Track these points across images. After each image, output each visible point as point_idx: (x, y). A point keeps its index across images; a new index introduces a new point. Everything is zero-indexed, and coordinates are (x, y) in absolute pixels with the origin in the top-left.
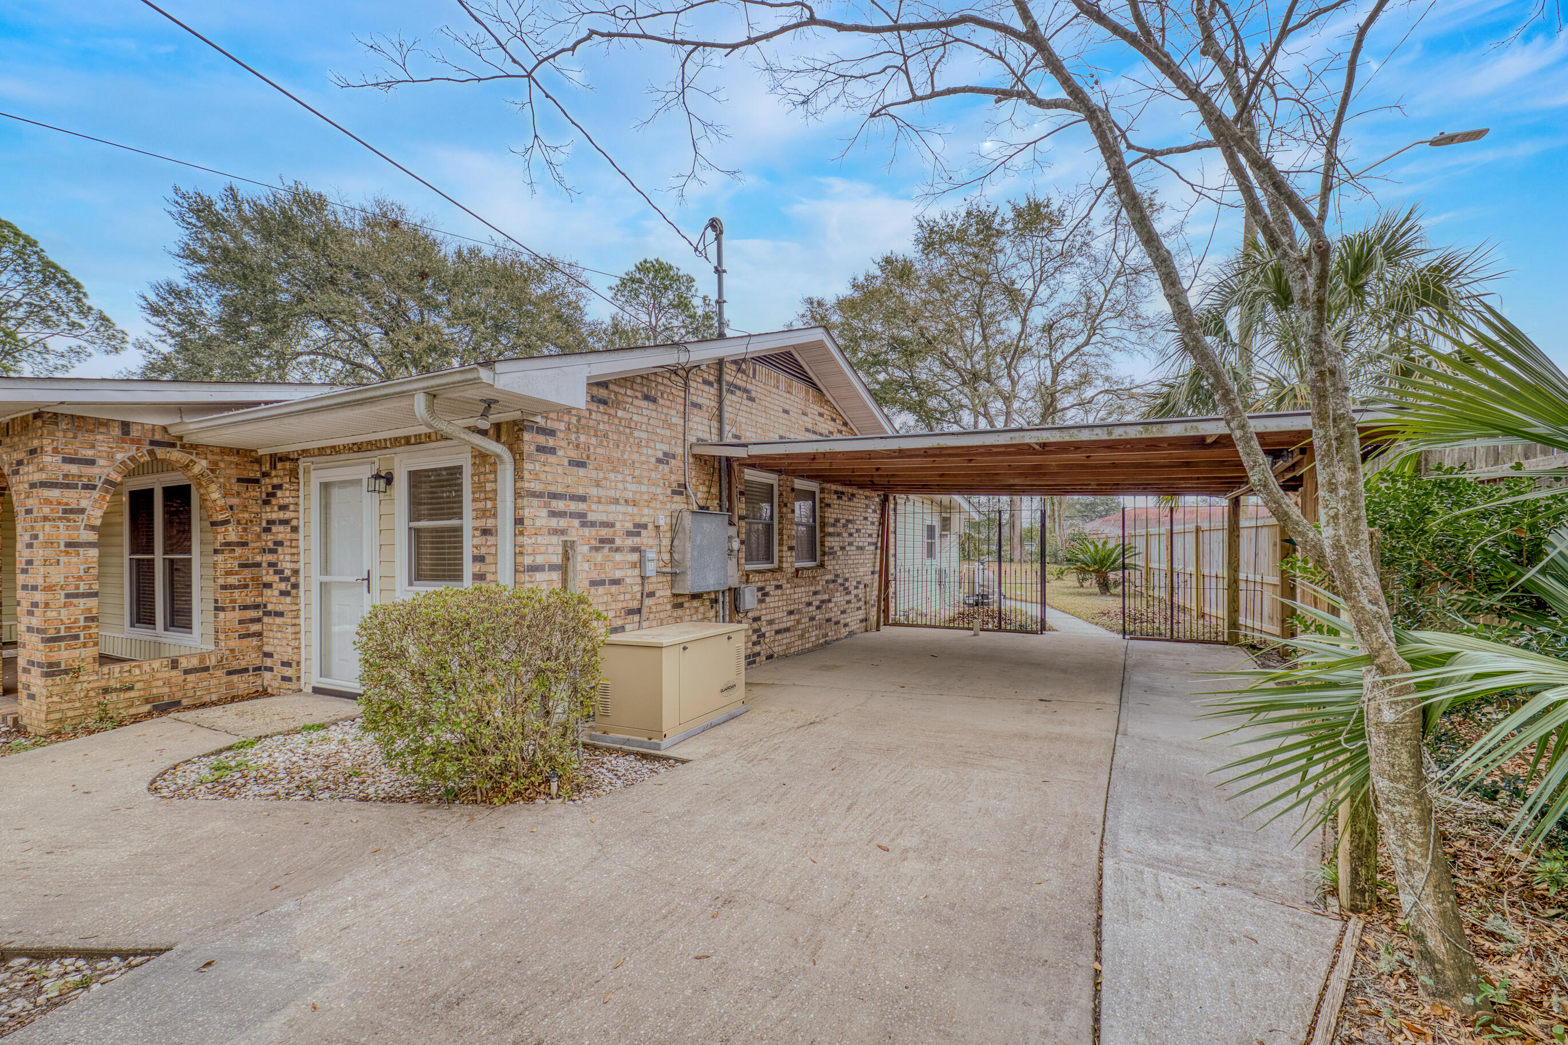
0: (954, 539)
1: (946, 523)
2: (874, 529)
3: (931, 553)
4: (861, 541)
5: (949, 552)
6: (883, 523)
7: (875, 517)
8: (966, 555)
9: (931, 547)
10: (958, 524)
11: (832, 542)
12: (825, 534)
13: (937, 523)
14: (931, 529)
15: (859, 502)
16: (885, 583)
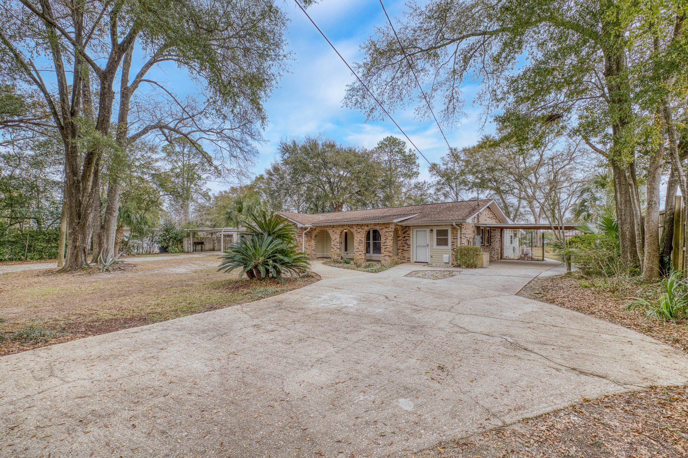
0: (517, 239)
1: (515, 235)
2: (499, 237)
3: (511, 243)
4: (497, 240)
5: (516, 243)
6: (501, 236)
7: (499, 234)
8: (521, 244)
9: (511, 241)
10: (519, 235)
11: (492, 240)
12: (491, 239)
13: (513, 235)
14: (511, 236)
15: (497, 231)
16: (502, 249)
